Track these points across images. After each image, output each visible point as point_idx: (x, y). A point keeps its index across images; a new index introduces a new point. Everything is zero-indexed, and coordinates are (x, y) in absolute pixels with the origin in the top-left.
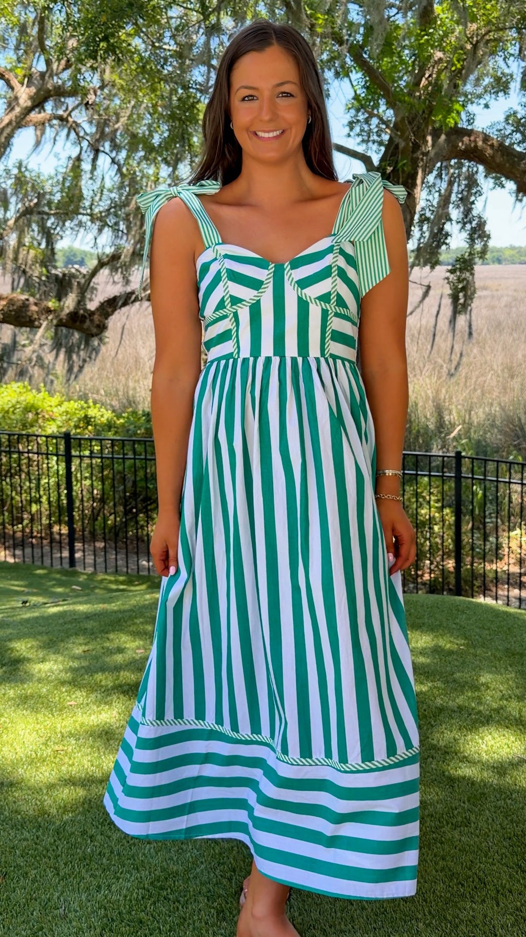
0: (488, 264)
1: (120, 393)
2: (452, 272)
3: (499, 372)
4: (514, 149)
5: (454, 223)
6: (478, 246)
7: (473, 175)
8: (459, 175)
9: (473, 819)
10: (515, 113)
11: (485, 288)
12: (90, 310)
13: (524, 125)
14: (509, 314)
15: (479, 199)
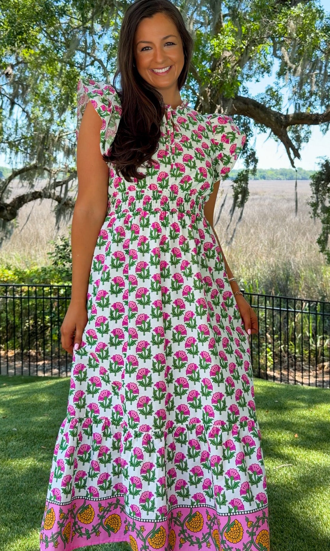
0: (258, 179)
2: (236, 181)
3: (266, 244)
4: (271, 109)
6: (251, 167)
7: (247, 124)
10: (271, 89)
11: (256, 194)
12: (6, 204)
13: (277, 95)
14: (271, 210)
15: (251, 138)
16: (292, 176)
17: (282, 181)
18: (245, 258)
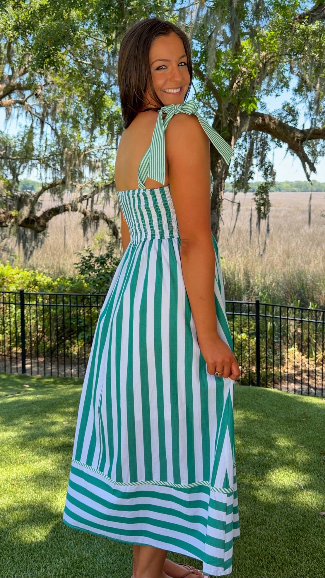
1: (55, 267)
2: (257, 195)
3: (281, 254)
4: (288, 125)
5: (255, 166)
7: (265, 139)
8: (256, 139)
9: (268, 520)
10: (288, 104)
12: (37, 217)
13: (294, 111)
14: (286, 221)
15: (269, 152)
16: (307, 188)
17: (297, 193)
18: (261, 267)
